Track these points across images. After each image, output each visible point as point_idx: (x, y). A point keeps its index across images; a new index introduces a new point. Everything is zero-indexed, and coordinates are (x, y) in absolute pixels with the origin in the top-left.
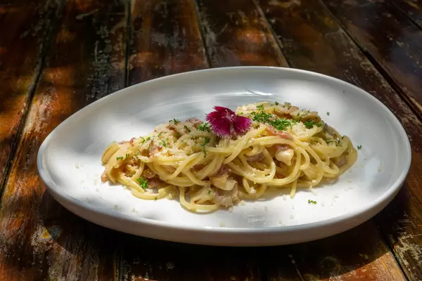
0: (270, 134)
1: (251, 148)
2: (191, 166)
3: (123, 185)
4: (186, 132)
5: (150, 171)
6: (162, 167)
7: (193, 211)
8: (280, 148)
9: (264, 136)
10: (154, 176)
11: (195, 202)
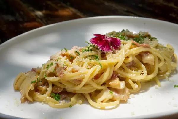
0: (136, 46)
1: (128, 57)
2: (93, 76)
3: (40, 102)
4: (77, 55)
5: (58, 87)
6: (69, 82)
7: (103, 109)
8: (145, 55)
9: (132, 48)
10: (61, 90)
11: (102, 102)
